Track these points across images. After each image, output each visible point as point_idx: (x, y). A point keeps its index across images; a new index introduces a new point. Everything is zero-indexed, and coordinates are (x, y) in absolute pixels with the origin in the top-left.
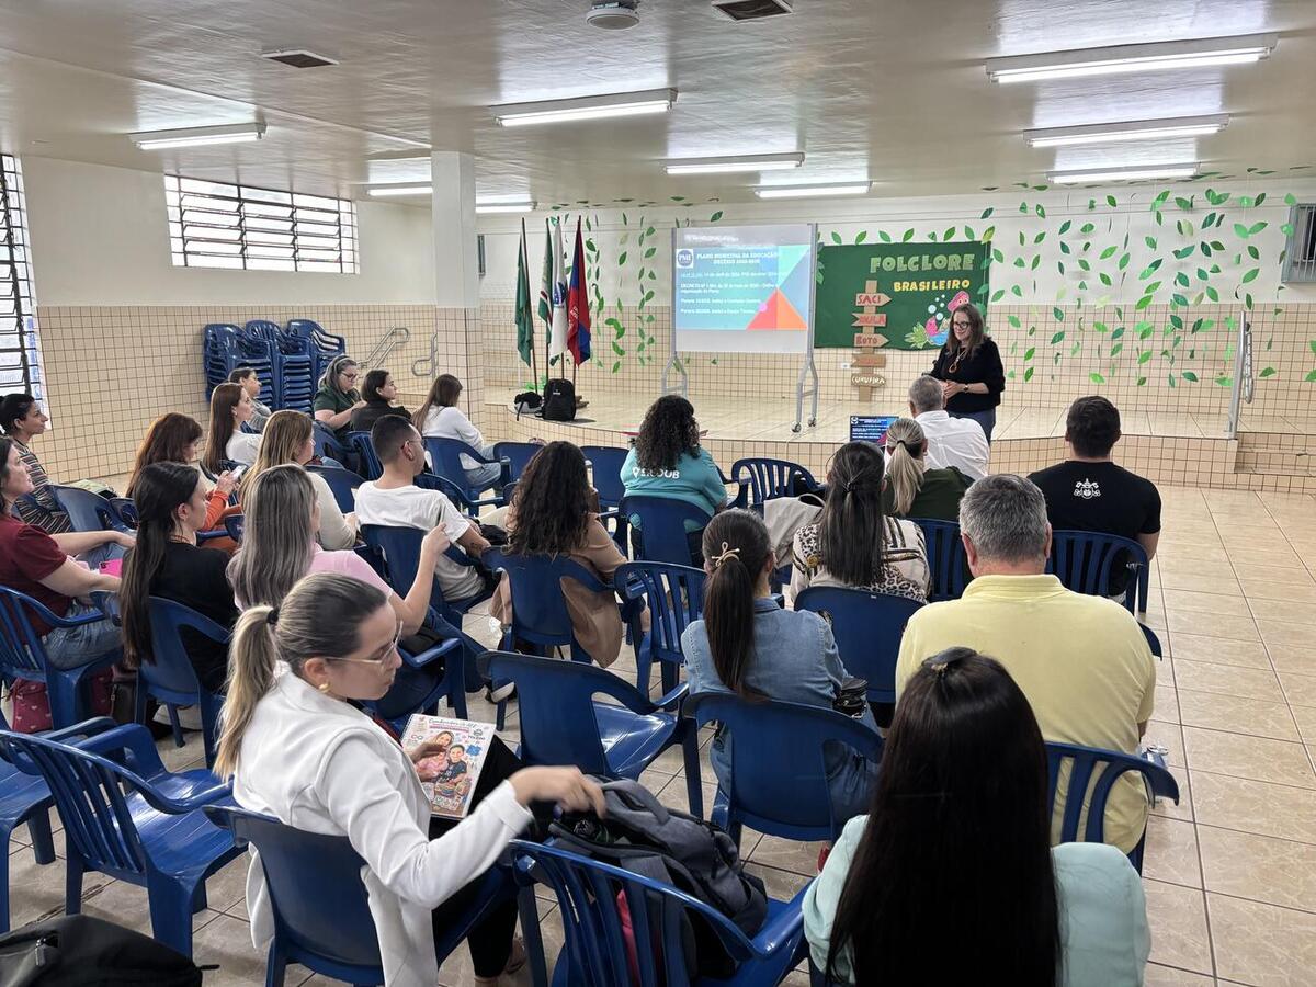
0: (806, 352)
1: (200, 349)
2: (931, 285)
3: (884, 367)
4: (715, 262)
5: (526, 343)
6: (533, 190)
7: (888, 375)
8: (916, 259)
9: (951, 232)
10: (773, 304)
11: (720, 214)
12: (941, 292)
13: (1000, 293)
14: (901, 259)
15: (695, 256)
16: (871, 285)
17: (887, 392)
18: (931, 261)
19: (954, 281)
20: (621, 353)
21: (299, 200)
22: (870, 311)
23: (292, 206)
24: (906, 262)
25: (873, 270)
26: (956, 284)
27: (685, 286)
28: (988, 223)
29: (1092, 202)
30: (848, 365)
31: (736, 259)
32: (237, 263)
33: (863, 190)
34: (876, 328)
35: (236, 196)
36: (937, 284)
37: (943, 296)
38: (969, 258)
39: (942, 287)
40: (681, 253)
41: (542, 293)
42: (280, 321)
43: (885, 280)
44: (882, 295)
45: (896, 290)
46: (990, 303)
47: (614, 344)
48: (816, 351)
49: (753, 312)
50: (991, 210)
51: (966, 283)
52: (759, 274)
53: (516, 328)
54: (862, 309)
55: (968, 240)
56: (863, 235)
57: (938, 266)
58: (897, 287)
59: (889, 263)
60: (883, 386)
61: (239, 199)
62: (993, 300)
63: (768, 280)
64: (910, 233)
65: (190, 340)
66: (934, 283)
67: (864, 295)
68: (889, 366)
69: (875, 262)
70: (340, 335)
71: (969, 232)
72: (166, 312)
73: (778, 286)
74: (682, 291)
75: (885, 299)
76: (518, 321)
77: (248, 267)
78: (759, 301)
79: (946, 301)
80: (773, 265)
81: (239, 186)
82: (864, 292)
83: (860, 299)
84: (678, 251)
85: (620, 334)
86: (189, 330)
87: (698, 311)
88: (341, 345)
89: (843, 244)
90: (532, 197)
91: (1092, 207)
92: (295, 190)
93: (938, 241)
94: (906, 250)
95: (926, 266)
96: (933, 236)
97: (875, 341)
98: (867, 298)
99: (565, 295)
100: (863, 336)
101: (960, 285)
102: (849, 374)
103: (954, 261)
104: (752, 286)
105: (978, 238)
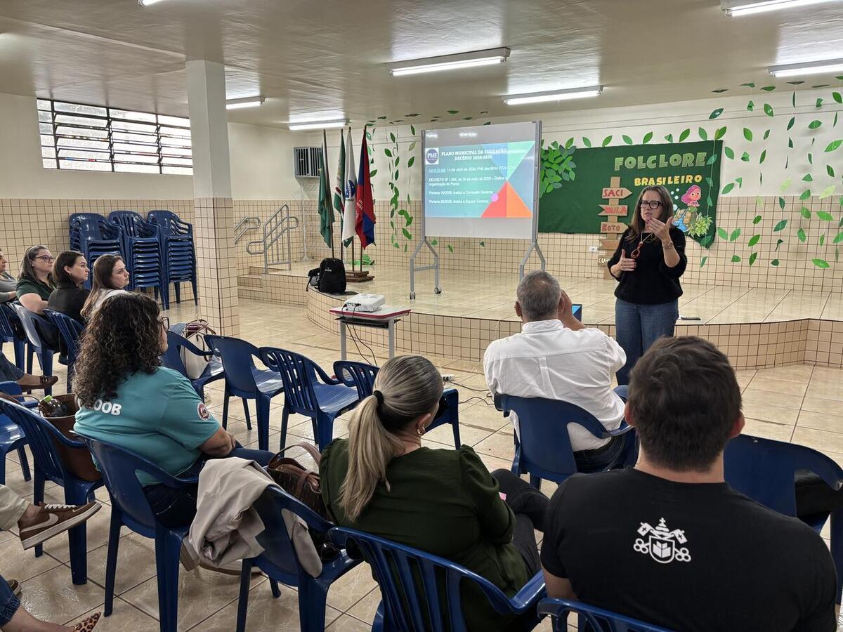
0: (530, 237)
2: (667, 180)
4: (456, 159)
5: (327, 230)
8: (654, 158)
9: (686, 133)
10: (503, 194)
12: (677, 186)
13: (731, 186)
14: (641, 158)
15: (440, 154)
16: (615, 181)
18: (667, 159)
19: (688, 176)
20: (409, 237)
21: (162, 119)
22: (614, 203)
23: (156, 124)
24: (645, 161)
25: (617, 168)
26: (689, 179)
27: (432, 180)
28: (718, 124)
29: (819, 100)
30: (596, 248)
31: (472, 155)
33: (594, 94)
34: (619, 217)
35: (106, 116)
36: (672, 180)
37: (678, 190)
38: (702, 156)
39: (676, 182)
40: (429, 152)
41: (337, 189)
43: (627, 177)
44: (624, 189)
45: (636, 185)
46: (721, 195)
47: (404, 230)
48: (540, 235)
49: (487, 202)
50: (721, 111)
51: (698, 178)
52: (492, 168)
53: (318, 216)
54: (606, 201)
55: (701, 140)
56: (609, 139)
57: (673, 163)
58: (637, 182)
59: (631, 162)
61: (108, 118)
62: (723, 193)
63: (498, 173)
64: (649, 136)
65: (58, 225)
66: (670, 178)
67: (609, 189)
69: (619, 161)
70: (189, 223)
71: (702, 132)
73: (507, 179)
74: (430, 184)
75: (627, 193)
76: (321, 211)
77: (115, 170)
78: (491, 192)
79: (680, 194)
80: (503, 159)
81: (108, 108)
82: (609, 187)
83: (605, 192)
84: (427, 150)
85: (409, 223)
86: (58, 217)
87: (443, 201)
88: (190, 230)
89: (592, 147)
90: (346, 115)
91: (819, 105)
92: (160, 111)
93: (674, 142)
94: (646, 150)
95: (663, 164)
96: (670, 137)
97: (618, 228)
98: (612, 192)
99: (354, 191)
100: (608, 224)
101: (693, 180)
102: (596, 256)
103: (688, 159)
104: (485, 178)
105: (711, 137)
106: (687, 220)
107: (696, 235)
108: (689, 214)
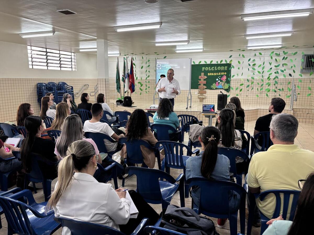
0: (189, 90)
1: (36, 89)
3: (206, 94)
4: (166, 68)
5: (119, 88)
6: (120, 50)
7: (207, 95)
8: (213, 67)
9: (222, 61)
11: (166, 57)
12: (220, 75)
13: (234, 76)
14: (209, 68)
16: (203, 74)
17: (207, 99)
18: (217, 68)
20: (142, 90)
22: (202, 80)
23: (59, 54)
24: (211, 68)
25: (203, 70)
26: (223, 73)
27: (159, 73)
28: (231, 59)
29: (255, 54)
30: (197, 93)
32: (46, 68)
33: (202, 50)
34: (204, 84)
35: (46, 51)
36: (218, 74)
37: (220, 76)
38: (226, 67)
39: (220, 74)
40: (158, 66)
41: (123, 75)
42: (56, 82)
43: (206, 73)
44: (205, 76)
45: (208, 75)
47: (140, 88)
48: (191, 90)
50: (232, 56)
51: (225, 73)
54: (200, 80)
55: (226, 63)
56: (200, 62)
57: (219, 69)
58: (209, 74)
59: (207, 69)
60: (205, 98)
62: (232, 77)
64: (212, 61)
66: (218, 73)
67: (201, 76)
68: (207, 93)
69: (203, 68)
70: (72, 86)
71: (226, 61)
72: (27, 80)
75: (206, 77)
76: (117, 82)
77: (48, 69)
79: (221, 78)
81: (46, 49)
82: (201, 75)
83: (200, 77)
84: (157, 65)
85: (141, 86)
88: (72, 88)
89: (196, 64)
90: (120, 52)
91: (255, 55)
92: (60, 50)
93: (219, 63)
94: (211, 65)
95: (216, 69)
96: (217, 62)
97: (204, 87)
98: (202, 77)
100: (201, 86)
101: (224, 74)
102: (197, 95)
103: (222, 68)
105: (228, 62)
106: (222, 85)
107: (225, 89)
108: (223, 83)
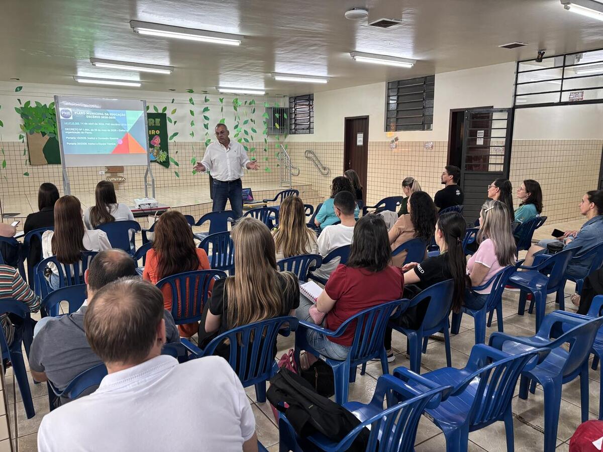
0: (147, 164)
3: (123, 172)
4: (87, 117)
7: (125, 176)
10: (126, 139)
11: (21, 88)
13: (172, 137)
15: (74, 113)
17: (126, 184)
19: (152, 131)
27: (67, 129)
30: (104, 172)
31: (101, 116)
33: (139, 85)
38: (158, 120)
40: (63, 110)
46: (169, 141)
49: (115, 144)
51: (158, 132)
52: (116, 125)
55: (155, 112)
60: (123, 182)
63: (121, 128)
68: (125, 172)
71: (155, 108)
73: (128, 131)
74: (66, 132)
78: (118, 139)
80: (124, 120)
87: (78, 144)
101: (155, 133)
103: (151, 122)
104: (112, 130)
105: (160, 111)
106: (155, 154)
107: (160, 161)
108: (155, 151)
